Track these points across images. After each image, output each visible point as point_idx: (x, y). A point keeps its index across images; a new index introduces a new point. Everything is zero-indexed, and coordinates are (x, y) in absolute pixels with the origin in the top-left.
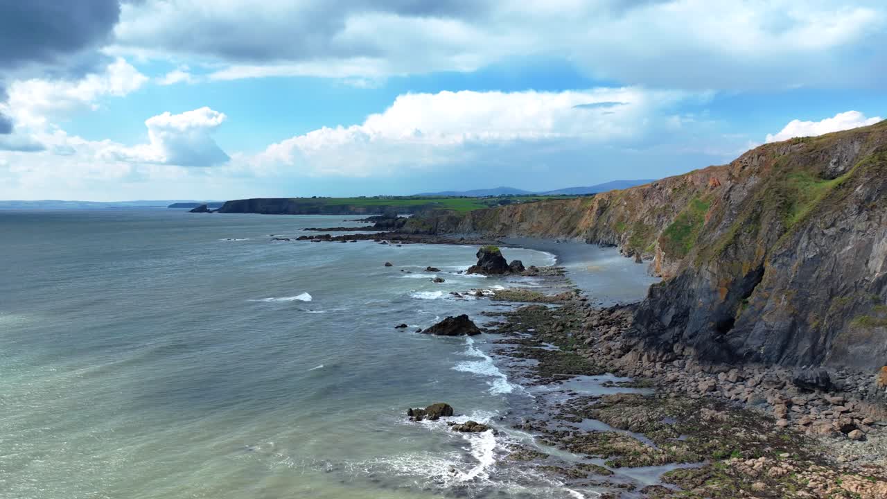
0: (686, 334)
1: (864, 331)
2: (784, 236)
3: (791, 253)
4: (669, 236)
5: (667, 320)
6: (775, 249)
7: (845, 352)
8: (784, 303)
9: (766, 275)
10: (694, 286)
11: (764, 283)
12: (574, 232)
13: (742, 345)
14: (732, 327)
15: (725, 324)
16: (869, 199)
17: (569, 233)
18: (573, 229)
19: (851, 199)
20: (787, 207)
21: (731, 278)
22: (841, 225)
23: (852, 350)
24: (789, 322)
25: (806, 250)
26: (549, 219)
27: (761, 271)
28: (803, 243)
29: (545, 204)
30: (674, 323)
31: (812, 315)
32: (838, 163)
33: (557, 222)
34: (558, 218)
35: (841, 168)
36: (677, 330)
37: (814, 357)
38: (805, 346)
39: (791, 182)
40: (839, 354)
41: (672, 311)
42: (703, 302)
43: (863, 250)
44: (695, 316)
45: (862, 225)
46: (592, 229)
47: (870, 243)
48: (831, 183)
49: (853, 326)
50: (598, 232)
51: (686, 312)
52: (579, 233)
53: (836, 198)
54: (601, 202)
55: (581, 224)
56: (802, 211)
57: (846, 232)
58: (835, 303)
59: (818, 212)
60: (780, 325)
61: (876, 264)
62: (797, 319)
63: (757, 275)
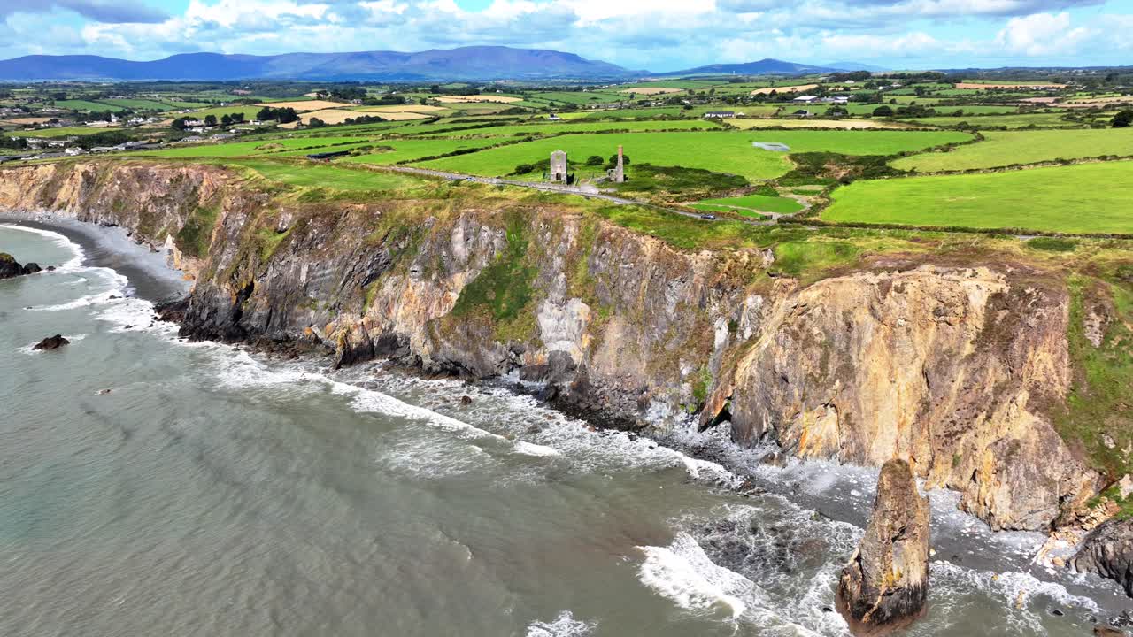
0: (218, 323)
1: (301, 310)
2: (261, 266)
3: (265, 275)
4: (182, 238)
5: (204, 316)
6: (259, 274)
7: (294, 321)
8: (266, 301)
9: (255, 287)
10: (218, 296)
11: (255, 292)
12: (56, 204)
13: (247, 325)
14: (241, 317)
15: (237, 314)
16: (297, 246)
17: (49, 206)
18: (53, 201)
19: (290, 246)
20: (260, 251)
21: (237, 291)
22: (287, 259)
23: (297, 319)
24: (269, 310)
25: (272, 273)
26: (18, 190)
27: (252, 284)
28: (271, 269)
29: (8, 172)
30: (208, 318)
31: (279, 306)
32: (283, 225)
33: (28, 192)
34: (28, 188)
35: (284, 227)
36: (211, 321)
37: (282, 326)
38: (278, 321)
39: (262, 235)
40: (292, 322)
41: (207, 311)
42: (224, 304)
43: (298, 271)
44: (221, 313)
45: (295, 260)
46: (82, 206)
47: (300, 268)
48: (281, 237)
49: (297, 308)
50: (92, 211)
51: (215, 311)
52: (62, 206)
53: (283, 245)
54: (85, 174)
55: (62, 195)
56: (268, 253)
57: (289, 263)
58: (288, 298)
59: (275, 253)
60: (265, 312)
61: (303, 278)
62: (272, 308)
63: (250, 287)
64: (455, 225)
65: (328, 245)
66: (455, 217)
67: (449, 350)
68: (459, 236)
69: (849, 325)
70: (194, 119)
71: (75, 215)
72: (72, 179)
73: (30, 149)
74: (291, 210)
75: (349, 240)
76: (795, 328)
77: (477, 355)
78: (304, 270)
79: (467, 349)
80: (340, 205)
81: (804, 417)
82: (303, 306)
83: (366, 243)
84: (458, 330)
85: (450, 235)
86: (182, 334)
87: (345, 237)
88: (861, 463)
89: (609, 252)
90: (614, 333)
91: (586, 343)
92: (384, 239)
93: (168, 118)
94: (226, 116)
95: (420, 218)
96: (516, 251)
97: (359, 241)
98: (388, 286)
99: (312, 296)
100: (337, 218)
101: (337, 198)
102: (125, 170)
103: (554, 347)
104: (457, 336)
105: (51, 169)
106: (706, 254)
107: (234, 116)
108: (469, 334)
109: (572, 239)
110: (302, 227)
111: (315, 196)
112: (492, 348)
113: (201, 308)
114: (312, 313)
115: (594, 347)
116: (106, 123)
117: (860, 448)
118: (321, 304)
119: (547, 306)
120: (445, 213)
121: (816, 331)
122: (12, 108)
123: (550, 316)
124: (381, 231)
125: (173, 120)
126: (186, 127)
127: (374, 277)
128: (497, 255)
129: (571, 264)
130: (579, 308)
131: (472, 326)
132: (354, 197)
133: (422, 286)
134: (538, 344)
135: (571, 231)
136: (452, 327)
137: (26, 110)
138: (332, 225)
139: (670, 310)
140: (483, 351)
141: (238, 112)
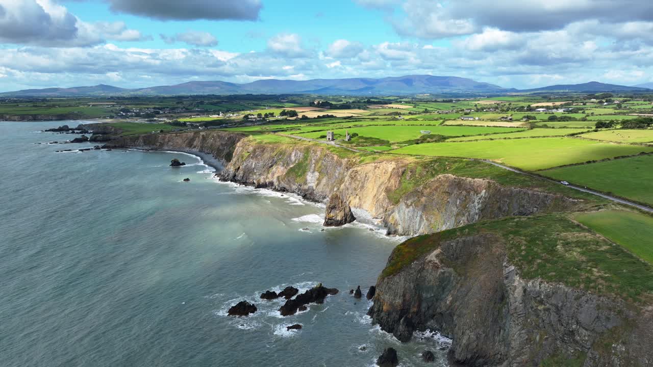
0: (229, 177)
2: (242, 162)
3: (243, 164)
4: (227, 156)
5: (226, 176)
6: (241, 164)
7: (249, 178)
8: (242, 172)
12: (193, 146)
13: (237, 179)
15: (235, 176)
16: (253, 157)
17: (190, 147)
18: (192, 145)
25: (245, 164)
26: (181, 141)
31: (246, 174)
33: (185, 142)
35: (250, 151)
38: (246, 177)
42: (232, 172)
43: (252, 164)
44: (230, 175)
45: (252, 160)
46: (201, 147)
47: (253, 163)
48: (248, 154)
49: (251, 175)
50: (203, 148)
51: (229, 175)
52: (195, 147)
53: (249, 156)
54: (203, 136)
55: (195, 143)
56: (245, 158)
57: (250, 161)
58: (249, 171)
59: (246, 158)
60: (242, 175)
61: (253, 166)
62: (244, 174)
63: (239, 168)
64: (293, 151)
65: (261, 157)
66: (293, 149)
67: (283, 184)
68: (293, 155)
69: (366, 176)
70: (253, 115)
71: (198, 150)
72: (199, 138)
73: (187, 126)
74: (252, 146)
75: (267, 155)
76: (353, 176)
77: (290, 186)
78: (254, 164)
79: (287, 184)
80: (266, 145)
81: (351, 198)
82: (252, 174)
83: (271, 156)
84: (286, 179)
85: (291, 154)
86: (220, 180)
87: (266, 154)
88: (360, 208)
89: (327, 159)
90: (324, 181)
91: (316, 183)
92: (275, 155)
93: (243, 114)
94: (266, 114)
95: (286, 150)
96: (305, 158)
97: (269, 155)
98: (274, 168)
99: (255, 171)
100: (264, 149)
101: (266, 143)
102: (215, 135)
103: (310, 185)
104: (285, 181)
105: (192, 134)
106: (346, 159)
107: (270, 114)
108: (289, 180)
109: (319, 155)
110: (254, 151)
111: (261, 142)
112: (294, 184)
113: (226, 173)
114: (255, 176)
115: (318, 185)
116: (217, 116)
117: (360, 205)
118: (257, 174)
119: (309, 174)
120: (291, 148)
121: (359, 177)
122: (182, 108)
123: (310, 176)
124: (275, 153)
125: (244, 115)
126: (249, 118)
127: (272, 166)
128: (301, 160)
129: (317, 162)
130: (317, 174)
131: (290, 178)
132: (270, 143)
133: (282, 168)
134: (305, 183)
135: (319, 153)
136: (284, 178)
137: (187, 109)
138: (263, 151)
139: (337, 174)
140: (292, 185)
141: (272, 112)
